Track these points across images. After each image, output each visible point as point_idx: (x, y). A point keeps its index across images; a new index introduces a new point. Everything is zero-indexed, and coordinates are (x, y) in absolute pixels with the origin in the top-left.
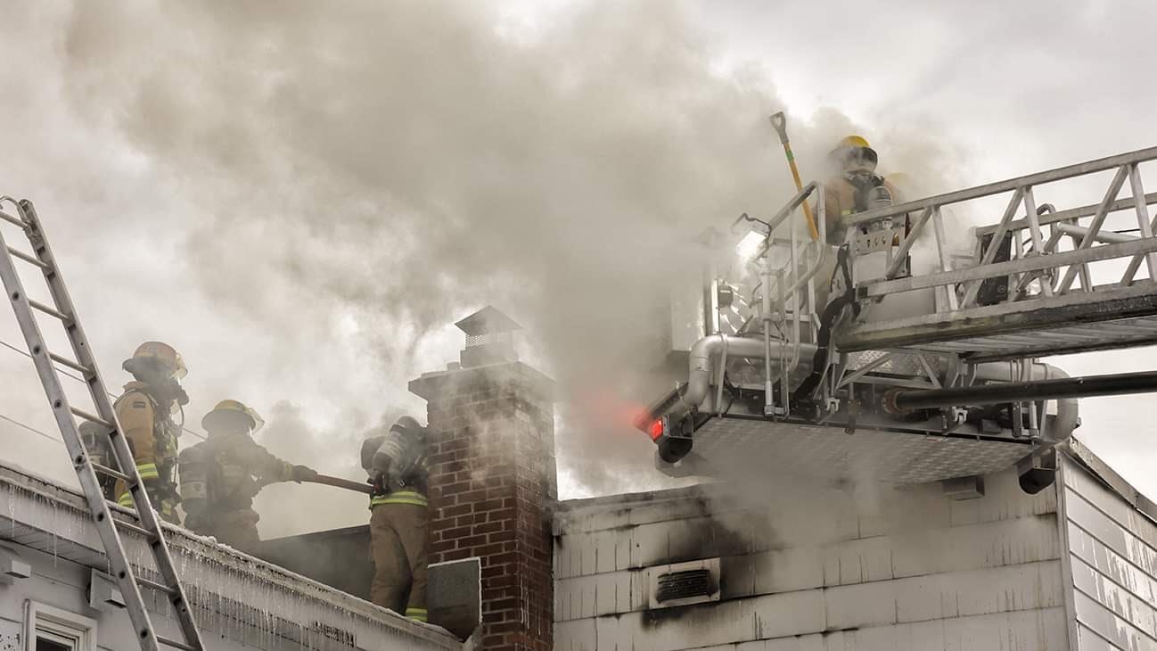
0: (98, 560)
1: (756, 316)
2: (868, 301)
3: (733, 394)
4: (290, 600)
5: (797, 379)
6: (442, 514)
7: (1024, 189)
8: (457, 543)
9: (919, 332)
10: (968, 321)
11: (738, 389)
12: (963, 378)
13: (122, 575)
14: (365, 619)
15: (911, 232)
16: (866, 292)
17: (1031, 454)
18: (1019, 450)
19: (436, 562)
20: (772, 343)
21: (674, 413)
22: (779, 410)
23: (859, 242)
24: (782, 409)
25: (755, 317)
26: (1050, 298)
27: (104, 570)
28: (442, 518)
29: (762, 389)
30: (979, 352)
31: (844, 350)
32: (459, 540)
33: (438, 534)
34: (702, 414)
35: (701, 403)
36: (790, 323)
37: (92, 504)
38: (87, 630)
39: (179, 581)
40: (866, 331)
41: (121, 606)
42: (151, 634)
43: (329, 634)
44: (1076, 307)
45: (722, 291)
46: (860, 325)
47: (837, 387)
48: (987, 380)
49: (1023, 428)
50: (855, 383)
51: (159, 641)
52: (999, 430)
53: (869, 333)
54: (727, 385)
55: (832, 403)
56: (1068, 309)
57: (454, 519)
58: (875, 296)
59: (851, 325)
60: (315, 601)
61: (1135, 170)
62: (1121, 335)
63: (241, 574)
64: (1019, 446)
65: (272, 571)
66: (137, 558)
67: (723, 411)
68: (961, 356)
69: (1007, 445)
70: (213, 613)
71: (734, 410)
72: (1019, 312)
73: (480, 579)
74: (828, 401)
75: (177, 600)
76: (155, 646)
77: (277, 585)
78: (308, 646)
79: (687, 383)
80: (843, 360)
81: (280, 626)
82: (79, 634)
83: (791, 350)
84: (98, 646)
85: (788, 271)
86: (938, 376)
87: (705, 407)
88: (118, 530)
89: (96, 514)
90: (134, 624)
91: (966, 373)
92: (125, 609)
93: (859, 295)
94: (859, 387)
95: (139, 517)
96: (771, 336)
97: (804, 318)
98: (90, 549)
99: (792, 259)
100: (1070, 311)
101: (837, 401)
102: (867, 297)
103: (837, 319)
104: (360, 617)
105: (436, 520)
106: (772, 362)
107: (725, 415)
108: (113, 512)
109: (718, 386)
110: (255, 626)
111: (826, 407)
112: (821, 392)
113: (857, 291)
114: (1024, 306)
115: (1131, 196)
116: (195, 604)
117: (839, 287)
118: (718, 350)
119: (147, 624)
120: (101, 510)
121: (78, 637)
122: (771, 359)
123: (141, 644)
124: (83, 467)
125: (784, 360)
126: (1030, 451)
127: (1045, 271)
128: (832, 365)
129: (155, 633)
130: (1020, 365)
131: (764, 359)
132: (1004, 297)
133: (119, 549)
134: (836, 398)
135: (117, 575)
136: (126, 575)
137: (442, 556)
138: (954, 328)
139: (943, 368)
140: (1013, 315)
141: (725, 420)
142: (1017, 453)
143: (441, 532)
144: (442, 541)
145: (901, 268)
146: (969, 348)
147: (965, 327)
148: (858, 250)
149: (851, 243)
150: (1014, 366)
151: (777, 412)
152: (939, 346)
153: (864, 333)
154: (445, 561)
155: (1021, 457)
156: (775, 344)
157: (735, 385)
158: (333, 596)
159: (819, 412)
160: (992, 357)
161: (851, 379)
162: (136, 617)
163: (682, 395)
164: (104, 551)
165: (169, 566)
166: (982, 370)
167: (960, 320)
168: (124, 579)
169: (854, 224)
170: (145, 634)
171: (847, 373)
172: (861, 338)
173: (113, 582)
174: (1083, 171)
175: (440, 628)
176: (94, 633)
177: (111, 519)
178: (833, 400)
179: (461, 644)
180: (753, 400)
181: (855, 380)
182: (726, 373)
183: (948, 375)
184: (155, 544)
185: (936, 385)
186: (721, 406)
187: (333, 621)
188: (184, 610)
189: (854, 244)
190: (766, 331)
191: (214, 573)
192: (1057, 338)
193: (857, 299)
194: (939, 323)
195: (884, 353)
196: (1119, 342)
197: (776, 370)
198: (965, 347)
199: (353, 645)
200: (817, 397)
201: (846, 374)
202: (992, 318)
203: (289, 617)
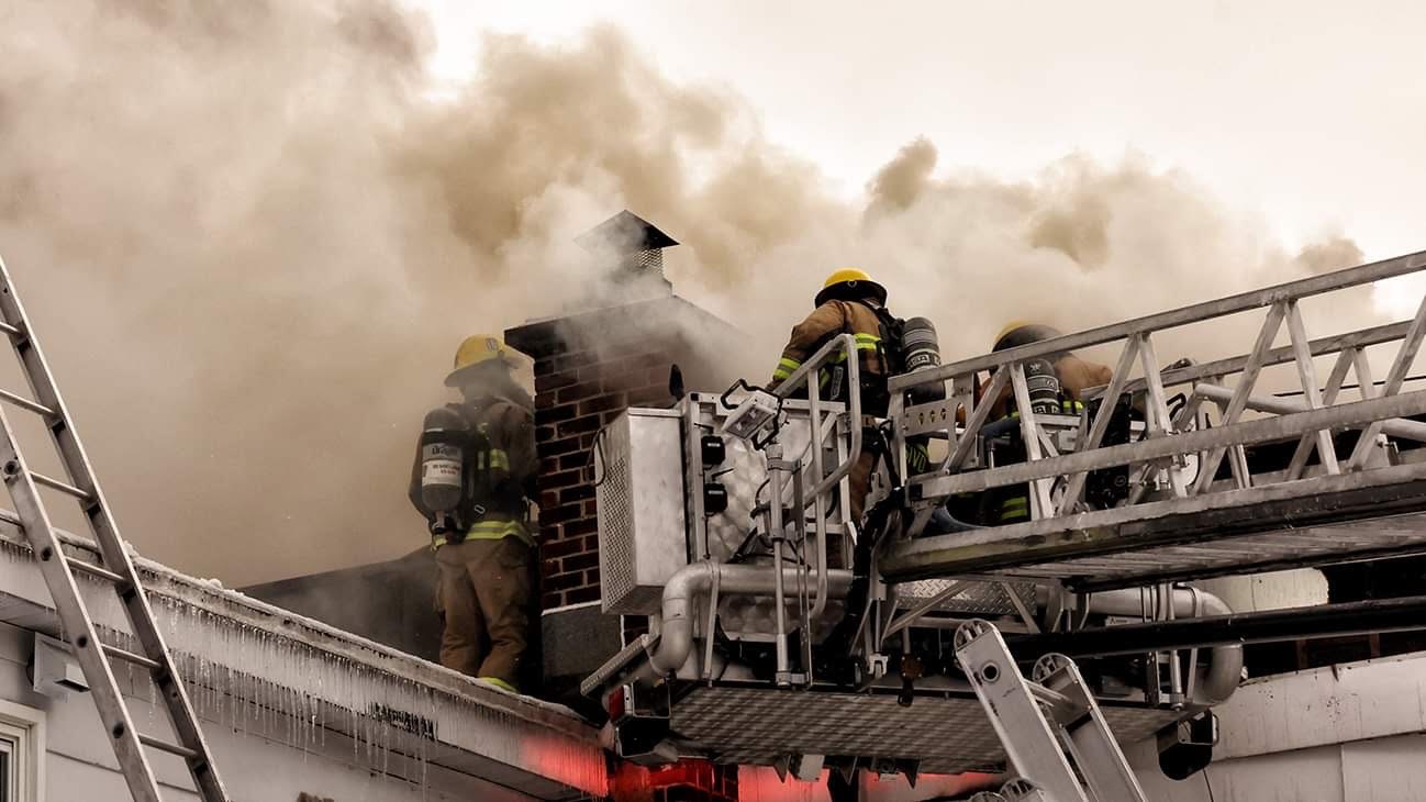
0: (47, 620)
1: (761, 531)
2: (923, 505)
3: (728, 652)
4: (337, 671)
5: (825, 623)
6: (561, 533)
7: (1140, 336)
8: (585, 576)
9: (1000, 551)
10: (1068, 534)
11: (737, 642)
12: (1069, 614)
13: (83, 642)
14: (449, 699)
15: (982, 401)
16: (921, 491)
17: (1176, 722)
18: (1158, 717)
19: (556, 606)
20: (787, 572)
21: (640, 679)
22: (797, 679)
23: (907, 416)
24: (802, 676)
25: (759, 533)
26: (1184, 499)
27: (55, 635)
28: (562, 538)
29: (772, 640)
30: (1092, 577)
31: (892, 579)
32: (589, 572)
33: (557, 563)
34: (684, 682)
35: (681, 665)
36: (812, 536)
37: (34, 534)
38: (31, 727)
39: (166, 650)
40: (922, 550)
41: (80, 688)
42: (129, 730)
43: (396, 722)
44: (1221, 512)
45: (710, 492)
46: (912, 542)
47: (883, 637)
48: (1105, 616)
49: (1160, 692)
50: (911, 629)
51: (142, 742)
52: (1125, 690)
53: (927, 553)
54: (719, 637)
55: (877, 662)
56: (1210, 515)
57: (581, 539)
58: (935, 498)
59: (900, 542)
60: (372, 671)
61: (1294, 309)
62: (1292, 549)
63: (261, 634)
64: (1158, 712)
65: (307, 628)
66: (103, 614)
67: (714, 677)
68: (1065, 582)
69: (1139, 711)
70: (221, 695)
71: (732, 674)
72: (1140, 521)
73: (623, 631)
74: (872, 659)
75: (163, 678)
76: (136, 748)
77: (315, 649)
78: (365, 742)
79: (660, 637)
80: (890, 594)
81: (323, 711)
82: (20, 733)
83: (815, 580)
84: (47, 751)
85: (807, 461)
86: (1035, 612)
87: (687, 672)
88: (73, 572)
89: (39, 550)
90: (102, 718)
91: (1074, 608)
92: (89, 692)
93: (910, 497)
94: (917, 633)
95: (102, 552)
96: (784, 559)
97: (834, 529)
98: (31, 603)
99: (812, 442)
100: (1212, 518)
101: (885, 659)
102: (921, 499)
103: (880, 533)
104: (441, 694)
105: (552, 542)
106: (787, 600)
107: (717, 683)
108: (64, 546)
109: (705, 640)
110: (284, 713)
111: (868, 669)
112: (862, 644)
113: (907, 491)
114: (1150, 510)
115: (1290, 344)
116: (192, 682)
117: (881, 486)
118: (706, 585)
119: (124, 716)
120: (47, 545)
121: (18, 738)
122: (785, 595)
123: (115, 746)
124: (17, 478)
125: (804, 596)
126: (1174, 719)
127: (1175, 459)
128: (874, 602)
129: (136, 730)
130: (1154, 592)
131: (774, 594)
132: (1123, 493)
133: (76, 601)
134: (883, 654)
135: (75, 642)
136: (89, 643)
137: (564, 598)
138: (1049, 544)
139: (1041, 601)
140: (1132, 525)
141: (718, 691)
142: (1155, 722)
143: (560, 559)
144: (562, 573)
145: (969, 455)
146: (1078, 570)
147: (1064, 542)
148: (907, 429)
149: (896, 420)
150: (1146, 592)
151: (794, 682)
152: (1033, 569)
153: (920, 555)
154: (569, 604)
155: (1161, 726)
156: (790, 572)
157: (731, 637)
158: (399, 661)
159: (858, 677)
160: (1108, 583)
161: (905, 622)
162: (106, 706)
163: (653, 655)
164: (54, 607)
165: (150, 628)
166: (1095, 601)
167: (1057, 533)
168: (85, 649)
169: (899, 390)
170: (119, 731)
171: (899, 613)
172: (915, 562)
173: (66, 651)
174: (1221, 310)
175: (562, 708)
176: (41, 731)
177: (63, 559)
178: (879, 657)
179: (597, 731)
180: (759, 660)
181: (911, 624)
182: (718, 619)
183: (1048, 611)
184: (128, 593)
185: (1032, 627)
186: (711, 668)
187: (402, 702)
188: (175, 695)
189: (900, 420)
190: (777, 553)
191: (220, 635)
192: (1202, 555)
193: (908, 503)
194: (1027, 538)
195: (954, 582)
196: (1289, 558)
197: (793, 611)
198: (1069, 570)
199: (432, 739)
200: (854, 651)
201: (895, 618)
202: (1103, 528)
203: (336, 699)
